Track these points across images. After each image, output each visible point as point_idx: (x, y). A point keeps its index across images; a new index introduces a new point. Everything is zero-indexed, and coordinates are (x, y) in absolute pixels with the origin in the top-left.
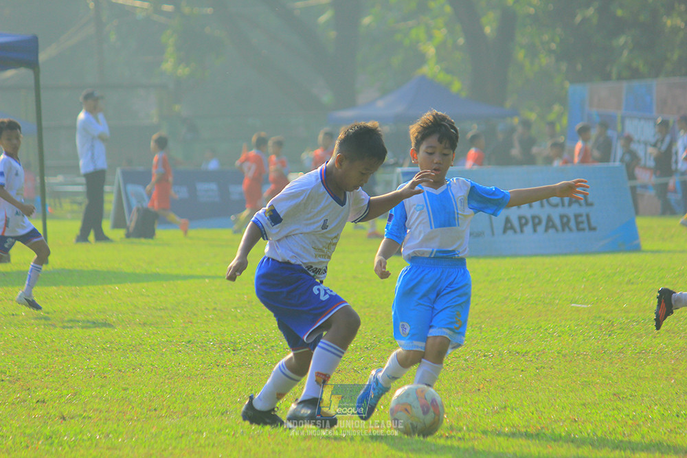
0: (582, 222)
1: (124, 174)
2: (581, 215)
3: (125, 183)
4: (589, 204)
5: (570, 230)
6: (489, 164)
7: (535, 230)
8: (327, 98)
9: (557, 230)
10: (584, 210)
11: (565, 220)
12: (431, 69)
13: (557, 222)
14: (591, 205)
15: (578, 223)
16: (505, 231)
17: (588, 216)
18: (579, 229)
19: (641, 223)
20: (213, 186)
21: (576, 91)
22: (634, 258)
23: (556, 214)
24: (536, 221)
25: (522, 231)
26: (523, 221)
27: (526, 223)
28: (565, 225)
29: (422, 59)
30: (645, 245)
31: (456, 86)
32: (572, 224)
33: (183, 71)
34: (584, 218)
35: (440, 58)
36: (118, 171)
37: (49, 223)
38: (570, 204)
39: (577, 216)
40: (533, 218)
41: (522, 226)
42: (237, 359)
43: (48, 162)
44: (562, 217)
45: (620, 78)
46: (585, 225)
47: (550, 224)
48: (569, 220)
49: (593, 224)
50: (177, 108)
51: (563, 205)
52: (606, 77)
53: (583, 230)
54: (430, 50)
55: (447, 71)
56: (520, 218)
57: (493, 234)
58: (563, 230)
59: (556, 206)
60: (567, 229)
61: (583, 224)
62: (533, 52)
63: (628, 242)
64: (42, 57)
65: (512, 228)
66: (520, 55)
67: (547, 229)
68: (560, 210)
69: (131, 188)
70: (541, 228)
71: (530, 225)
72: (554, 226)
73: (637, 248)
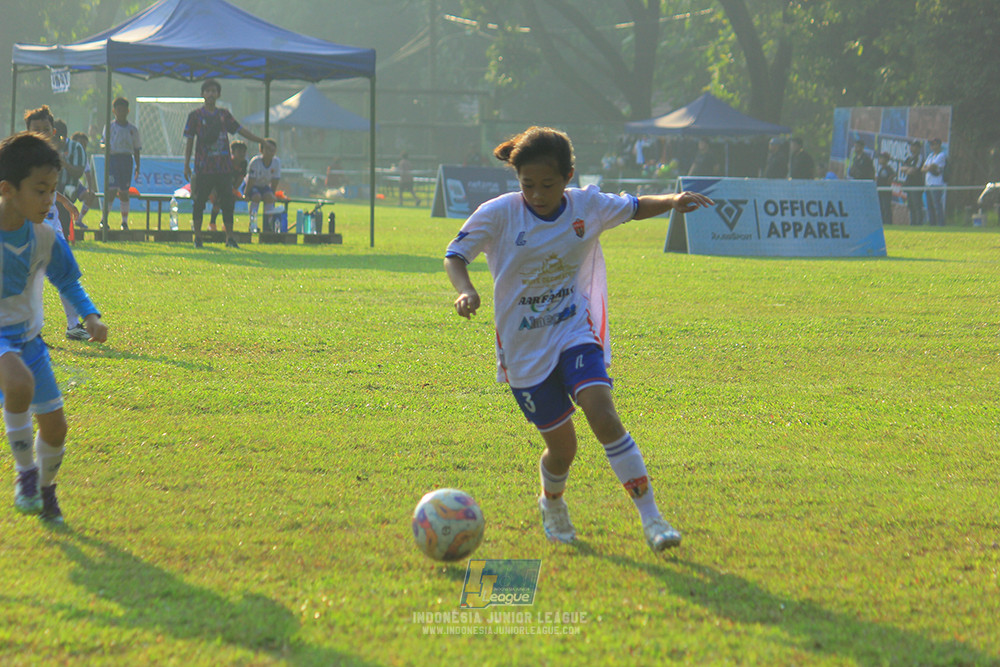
0: (837, 230)
1: (444, 169)
2: (836, 224)
3: (446, 179)
4: (845, 215)
5: (827, 236)
6: (762, 177)
7: (796, 236)
8: (625, 110)
9: (815, 236)
10: (839, 220)
11: (822, 227)
12: (716, 88)
13: (816, 229)
14: (846, 215)
15: (833, 231)
16: (769, 236)
17: (842, 225)
18: (833, 236)
19: (889, 234)
21: (840, 113)
22: (880, 264)
23: (814, 222)
24: (797, 227)
25: (784, 236)
26: (786, 227)
27: (789, 229)
28: (822, 231)
29: (708, 78)
30: (891, 252)
32: (828, 231)
33: (505, 80)
34: (839, 227)
35: (723, 80)
36: (440, 167)
37: (376, 208)
38: (827, 215)
39: (832, 225)
40: (795, 224)
41: (784, 232)
43: (378, 156)
44: (819, 225)
45: (880, 104)
46: (840, 233)
47: (809, 231)
48: (825, 227)
49: (847, 232)
50: (496, 113)
51: (821, 215)
52: (868, 103)
53: (838, 236)
55: (730, 90)
56: (783, 224)
57: (759, 237)
58: (820, 236)
59: (815, 215)
60: (823, 235)
61: (838, 232)
62: (805, 76)
63: (875, 250)
64: (379, 67)
65: (776, 232)
66: (794, 77)
67: (805, 236)
68: (818, 219)
69: (450, 182)
70: (801, 234)
71: (792, 230)
72: (813, 233)
73: (883, 255)
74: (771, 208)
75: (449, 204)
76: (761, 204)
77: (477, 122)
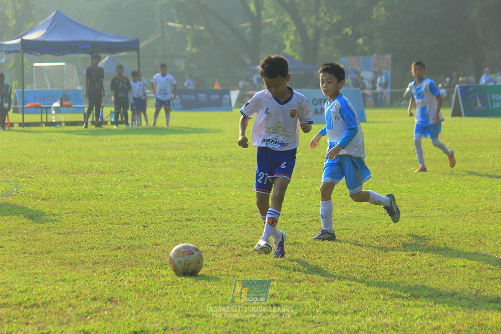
6: (311, 88)
8: (248, 61)
12: (288, 50)
16: (315, 114)
19: (367, 112)
20: (204, 95)
21: (343, 60)
22: (364, 125)
25: (321, 114)
29: (284, 47)
30: (368, 119)
31: (297, 57)
33: (195, 50)
35: (291, 47)
41: (321, 112)
42: (211, 164)
45: (359, 55)
50: (192, 64)
52: (354, 55)
54: (288, 43)
55: (294, 51)
56: (321, 109)
62: (327, 44)
64: (141, 45)
65: (318, 112)
66: (322, 45)
73: (365, 121)
74: (315, 102)
75: (173, 105)
76: (311, 101)
77: (183, 69)
